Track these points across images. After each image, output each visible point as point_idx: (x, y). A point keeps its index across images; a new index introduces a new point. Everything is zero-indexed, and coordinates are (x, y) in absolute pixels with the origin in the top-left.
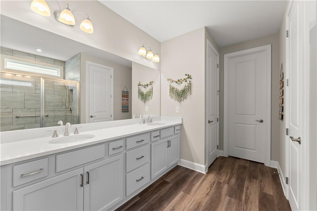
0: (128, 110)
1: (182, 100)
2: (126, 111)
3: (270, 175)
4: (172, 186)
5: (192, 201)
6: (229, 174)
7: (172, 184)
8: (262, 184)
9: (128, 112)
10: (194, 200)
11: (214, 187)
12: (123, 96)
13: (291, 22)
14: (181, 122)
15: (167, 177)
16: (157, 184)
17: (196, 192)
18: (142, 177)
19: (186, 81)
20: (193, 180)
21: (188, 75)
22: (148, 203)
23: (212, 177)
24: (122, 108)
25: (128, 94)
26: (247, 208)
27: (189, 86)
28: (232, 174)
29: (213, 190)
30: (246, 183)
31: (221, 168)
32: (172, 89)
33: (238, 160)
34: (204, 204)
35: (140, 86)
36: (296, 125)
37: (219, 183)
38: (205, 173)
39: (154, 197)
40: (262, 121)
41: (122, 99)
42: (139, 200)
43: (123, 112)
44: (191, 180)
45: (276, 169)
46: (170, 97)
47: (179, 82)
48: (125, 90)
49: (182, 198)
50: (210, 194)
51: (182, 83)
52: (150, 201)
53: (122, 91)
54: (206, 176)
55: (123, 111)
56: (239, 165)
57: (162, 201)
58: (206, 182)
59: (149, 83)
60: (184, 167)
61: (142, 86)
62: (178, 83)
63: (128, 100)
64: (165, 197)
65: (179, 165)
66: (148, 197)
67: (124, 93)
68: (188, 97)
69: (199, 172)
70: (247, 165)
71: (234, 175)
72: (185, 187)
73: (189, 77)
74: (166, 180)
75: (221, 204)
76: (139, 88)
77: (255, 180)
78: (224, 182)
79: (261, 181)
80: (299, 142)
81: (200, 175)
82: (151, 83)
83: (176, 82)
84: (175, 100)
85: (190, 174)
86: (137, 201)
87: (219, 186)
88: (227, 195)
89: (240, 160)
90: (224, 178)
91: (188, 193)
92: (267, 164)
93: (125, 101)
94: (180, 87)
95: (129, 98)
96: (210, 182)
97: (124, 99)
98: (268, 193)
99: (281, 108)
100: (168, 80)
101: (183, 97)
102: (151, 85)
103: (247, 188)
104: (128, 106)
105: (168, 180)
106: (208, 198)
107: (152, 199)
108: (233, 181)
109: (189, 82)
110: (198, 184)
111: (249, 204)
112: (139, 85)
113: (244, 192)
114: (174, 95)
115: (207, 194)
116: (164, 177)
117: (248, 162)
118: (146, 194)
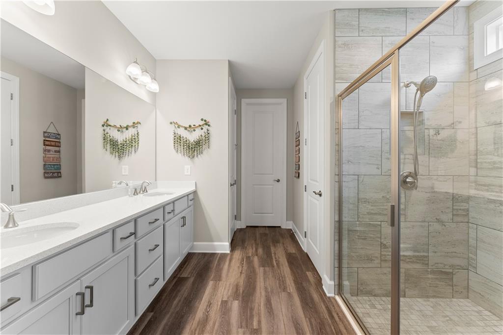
0: (60, 172)
1: (196, 155)
2: (56, 175)
3: (288, 236)
4: (194, 281)
5: (228, 286)
6: (254, 245)
7: (194, 278)
8: (285, 246)
9: (61, 177)
10: (230, 284)
11: (244, 263)
12: (47, 143)
13: (309, 87)
14: (194, 189)
15: (181, 271)
16: (171, 286)
17: (227, 275)
18: (156, 279)
19: (202, 129)
20: (219, 264)
21: (205, 121)
22: (170, 313)
23: (238, 254)
24: (44, 169)
25: (60, 139)
26: (280, 271)
27: (207, 136)
28: (257, 245)
29: (245, 268)
30: (273, 249)
31: (243, 241)
32: (178, 139)
33: (257, 229)
34: (241, 283)
35: (109, 127)
36: (317, 181)
37: (248, 258)
38: (229, 252)
39: (175, 302)
40: (278, 181)
41: (45, 150)
42: (153, 316)
43: (46, 178)
44: (215, 265)
45: (291, 229)
46: (174, 151)
47: (191, 128)
48: (52, 130)
49: (215, 288)
50: (243, 272)
51: (195, 130)
52: (172, 310)
53: (44, 132)
54: (232, 255)
55: (46, 175)
56: (260, 234)
57: (190, 302)
58: (233, 261)
59: (131, 124)
60: (199, 253)
61: (112, 128)
62: (189, 131)
63: (59, 152)
64: (192, 296)
65: (191, 253)
66: (166, 307)
67: (49, 137)
68: (204, 152)
69: (221, 253)
70: (267, 231)
71: (259, 245)
72: (212, 275)
73: (207, 124)
74: (181, 276)
75: (258, 277)
76: (104, 130)
77: (278, 244)
78: (252, 255)
79: (284, 244)
80: (320, 195)
81: (224, 256)
82: (135, 125)
83: (186, 128)
84: (184, 155)
85: (211, 259)
86: (151, 319)
87: (249, 260)
88: (260, 267)
89: (259, 228)
90: (250, 251)
91: (220, 280)
92: (283, 227)
93: (52, 155)
94: (193, 137)
95: (61, 148)
96: (239, 259)
97: (49, 151)
98: (292, 252)
99: (298, 166)
100: (171, 123)
101: (197, 151)
102: (134, 128)
103: (275, 254)
104: (60, 165)
105: (185, 275)
106: (243, 276)
107: (173, 306)
108: (260, 251)
109: (206, 131)
110: (226, 266)
111: (281, 267)
112: (106, 124)
113: (274, 258)
114: (182, 147)
115: (241, 273)
116: (177, 273)
117: (267, 228)
118: (161, 304)
